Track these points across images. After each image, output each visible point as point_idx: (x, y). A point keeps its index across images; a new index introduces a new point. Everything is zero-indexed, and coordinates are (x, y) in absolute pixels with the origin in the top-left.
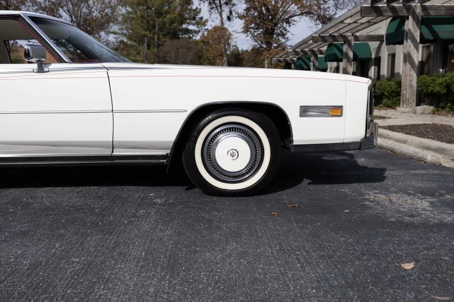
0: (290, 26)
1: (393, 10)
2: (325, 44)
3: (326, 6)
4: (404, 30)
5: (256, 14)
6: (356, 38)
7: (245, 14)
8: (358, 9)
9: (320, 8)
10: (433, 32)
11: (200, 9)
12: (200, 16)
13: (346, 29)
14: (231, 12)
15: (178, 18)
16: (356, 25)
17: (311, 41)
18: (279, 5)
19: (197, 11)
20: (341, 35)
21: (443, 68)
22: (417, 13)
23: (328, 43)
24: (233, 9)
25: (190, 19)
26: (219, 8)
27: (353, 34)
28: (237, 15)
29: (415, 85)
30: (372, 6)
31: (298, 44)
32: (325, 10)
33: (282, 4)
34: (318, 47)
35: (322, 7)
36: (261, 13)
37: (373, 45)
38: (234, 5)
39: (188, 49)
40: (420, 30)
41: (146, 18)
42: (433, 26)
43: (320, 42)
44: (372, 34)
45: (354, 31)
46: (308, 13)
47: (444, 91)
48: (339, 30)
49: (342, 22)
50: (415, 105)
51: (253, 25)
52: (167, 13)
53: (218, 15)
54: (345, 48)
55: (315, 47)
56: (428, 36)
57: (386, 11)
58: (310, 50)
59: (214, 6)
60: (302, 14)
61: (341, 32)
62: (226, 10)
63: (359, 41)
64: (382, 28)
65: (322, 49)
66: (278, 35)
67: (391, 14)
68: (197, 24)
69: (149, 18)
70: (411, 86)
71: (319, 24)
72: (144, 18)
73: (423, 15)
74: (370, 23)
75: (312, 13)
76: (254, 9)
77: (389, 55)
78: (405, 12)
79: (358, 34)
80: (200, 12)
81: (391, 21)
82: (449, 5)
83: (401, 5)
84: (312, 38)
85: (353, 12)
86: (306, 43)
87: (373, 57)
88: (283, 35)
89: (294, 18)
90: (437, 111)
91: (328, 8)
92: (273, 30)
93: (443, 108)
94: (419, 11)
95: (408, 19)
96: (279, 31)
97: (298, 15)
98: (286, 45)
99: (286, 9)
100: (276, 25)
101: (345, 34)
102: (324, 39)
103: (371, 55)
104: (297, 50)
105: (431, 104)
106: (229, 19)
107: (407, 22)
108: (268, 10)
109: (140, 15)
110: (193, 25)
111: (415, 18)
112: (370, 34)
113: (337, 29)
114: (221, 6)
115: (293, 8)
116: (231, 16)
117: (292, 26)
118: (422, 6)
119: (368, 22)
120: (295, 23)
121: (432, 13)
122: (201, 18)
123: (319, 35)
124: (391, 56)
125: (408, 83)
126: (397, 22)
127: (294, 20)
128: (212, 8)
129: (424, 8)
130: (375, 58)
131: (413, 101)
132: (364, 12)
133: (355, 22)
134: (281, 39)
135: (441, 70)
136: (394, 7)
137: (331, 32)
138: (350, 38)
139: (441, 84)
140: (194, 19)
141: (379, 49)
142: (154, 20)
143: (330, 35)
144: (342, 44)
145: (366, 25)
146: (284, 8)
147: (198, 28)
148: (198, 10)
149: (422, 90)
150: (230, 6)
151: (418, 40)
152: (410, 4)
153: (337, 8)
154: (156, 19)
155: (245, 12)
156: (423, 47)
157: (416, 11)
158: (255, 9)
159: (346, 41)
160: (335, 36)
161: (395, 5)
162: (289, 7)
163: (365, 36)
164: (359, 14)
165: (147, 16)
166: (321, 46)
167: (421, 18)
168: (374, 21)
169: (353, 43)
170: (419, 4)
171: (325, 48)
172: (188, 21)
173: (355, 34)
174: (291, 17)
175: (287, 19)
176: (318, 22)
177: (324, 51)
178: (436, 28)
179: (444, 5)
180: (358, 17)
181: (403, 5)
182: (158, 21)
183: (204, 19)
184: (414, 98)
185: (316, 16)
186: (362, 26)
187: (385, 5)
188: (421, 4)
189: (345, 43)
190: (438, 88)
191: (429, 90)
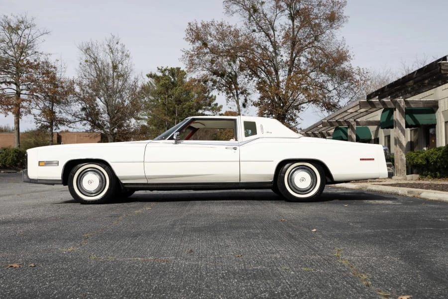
0: (299, 112)
1: (384, 104)
2: (332, 128)
3: (330, 95)
4: (393, 120)
5: (269, 102)
6: (358, 123)
7: (259, 102)
8: (358, 102)
9: (325, 97)
10: (415, 120)
11: (215, 97)
12: (215, 102)
13: (349, 116)
14: (246, 100)
15: (195, 105)
16: (357, 113)
17: (321, 126)
18: (289, 95)
19: (213, 99)
20: (345, 121)
21: (427, 147)
22: (402, 107)
23: (335, 127)
24: (248, 98)
25: (206, 105)
26: (235, 96)
27: (355, 120)
28: (252, 103)
29: (405, 159)
30: (368, 101)
31: (310, 127)
32: (330, 98)
33: (292, 94)
34: (326, 130)
35: (326, 95)
36: (273, 101)
37: (372, 129)
38: (249, 94)
39: (206, 132)
40: (405, 118)
41: (167, 105)
42: (415, 115)
43: (328, 126)
44: (371, 119)
45: (355, 118)
46: (315, 101)
47: (425, 163)
48: (343, 117)
49: (346, 111)
50: (405, 174)
51: (267, 111)
52: (186, 100)
53: (235, 103)
54: (349, 131)
55: (323, 130)
56: (411, 122)
57: (378, 104)
58: (319, 133)
59: (231, 95)
60: (309, 102)
61: (346, 118)
62: (242, 98)
63: (360, 125)
64: (377, 115)
65: (329, 132)
66: (289, 120)
67: (382, 107)
68: (213, 109)
69: (169, 105)
70: (402, 160)
71: (324, 110)
72: (166, 105)
73: (406, 107)
74: (367, 113)
75: (318, 101)
76: (267, 98)
77: (385, 137)
78: (393, 105)
79: (358, 120)
80: (215, 99)
81: (383, 112)
82: (425, 100)
83: (390, 100)
84: (322, 123)
85: (354, 104)
86: (317, 127)
87: (373, 138)
88: (293, 120)
89: (302, 105)
90: (422, 178)
91: (332, 96)
92: (284, 115)
93: (426, 176)
94: (403, 104)
95: (395, 110)
96: (289, 116)
97: (306, 103)
98: (296, 128)
99: (295, 98)
100: (287, 111)
101: (348, 120)
102: (331, 124)
103: (371, 136)
104: (308, 132)
105: (417, 173)
106: (244, 106)
107: (395, 112)
108: (280, 99)
109: (162, 103)
110: (209, 110)
111: (400, 110)
112: (368, 120)
113: (342, 116)
114: (237, 95)
115: (302, 97)
116: (246, 103)
117: (301, 112)
118: (405, 101)
119: (366, 111)
120: (303, 109)
121: (413, 106)
122: (216, 104)
123: (327, 121)
124: (387, 138)
125: (399, 157)
126: (387, 112)
127: (302, 107)
128: (230, 97)
129: (407, 103)
130: (375, 139)
131: (404, 171)
132: (361, 105)
133: (356, 111)
134: (291, 123)
135: (425, 149)
136: (384, 102)
137: (337, 118)
138: (353, 123)
139: (422, 157)
140: (210, 105)
141: (377, 132)
142: (175, 107)
143: (337, 121)
144: (347, 128)
145: (365, 113)
146: (294, 97)
147: (213, 113)
148: (213, 97)
149: (410, 163)
150: (245, 95)
151: (404, 126)
152: (396, 99)
153: (340, 97)
154: (176, 106)
155: (260, 100)
156: (411, 130)
157: (400, 104)
158: (269, 97)
159: (350, 126)
160: (340, 121)
161: (385, 100)
162: (298, 96)
163: (365, 122)
164: (359, 106)
165: (168, 104)
166: (329, 129)
167: (405, 109)
168: (371, 110)
169: (355, 127)
170: (402, 100)
171: (333, 131)
172: (204, 107)
173: (357, 120)
174: (300, 104)
175: (296, 106)
176: (324, 108)
177: (331, 134)
178: (417, 117)
179: (422, 100)
180: (358, 108)
181: (391, 100)
182: (178, 108)
183: (219, 106)
184: (405, 169)
185: (321, 103)
186: (362, 114)
187: (378, 100)
188: (404, 99)
189: (349, 127)
190: (420, 161)
191: (415, 162)
